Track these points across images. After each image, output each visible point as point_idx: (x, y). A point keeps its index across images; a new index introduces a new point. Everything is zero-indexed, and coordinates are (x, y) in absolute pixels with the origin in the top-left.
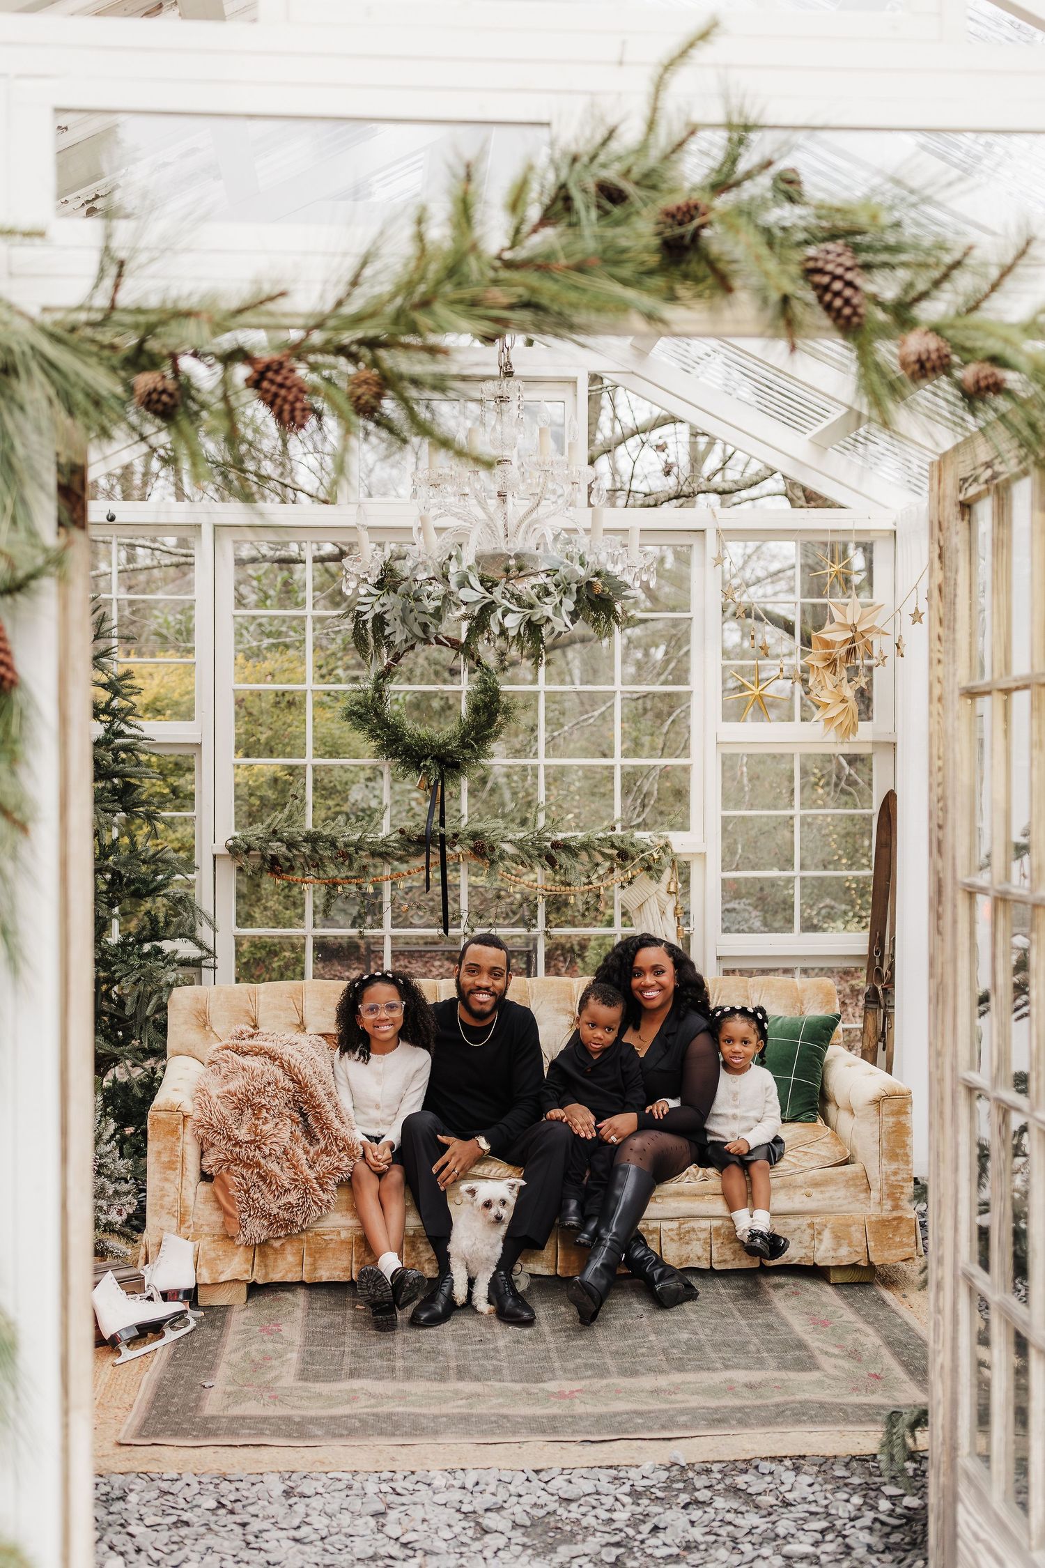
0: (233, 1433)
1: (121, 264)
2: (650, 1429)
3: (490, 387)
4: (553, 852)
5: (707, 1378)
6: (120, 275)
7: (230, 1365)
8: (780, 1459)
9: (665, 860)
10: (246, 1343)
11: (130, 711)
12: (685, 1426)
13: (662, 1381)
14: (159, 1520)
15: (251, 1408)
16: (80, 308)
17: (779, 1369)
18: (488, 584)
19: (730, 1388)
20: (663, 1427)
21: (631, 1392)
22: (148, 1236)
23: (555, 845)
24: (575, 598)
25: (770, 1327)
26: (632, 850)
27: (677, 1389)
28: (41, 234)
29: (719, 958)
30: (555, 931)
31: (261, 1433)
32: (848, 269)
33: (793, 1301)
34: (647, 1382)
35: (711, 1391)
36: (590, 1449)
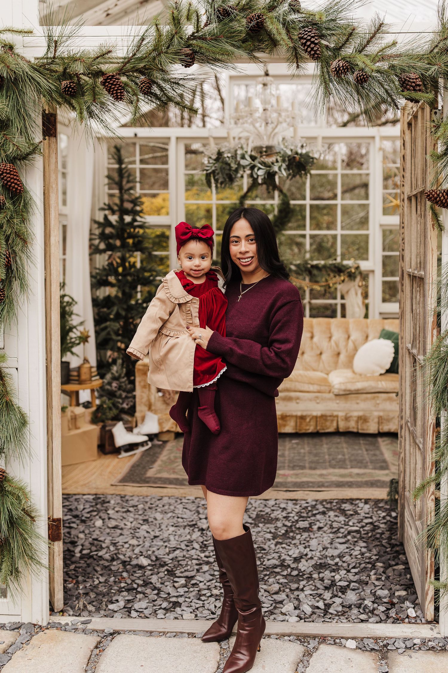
0: (155, 483)
1: (56, 42)
2: (313, 487)
3: (260, 79)
4: (311, 269)
5: (343, 471)
6: (56, 47)
7: (162, 461)
8: (360, 500)
9: (357, 273)
10: (170, 454)
11: (141, 211)
12: (327, 487)
13: (324, 472)
14: (120, 509)
15: (165, 475)
16: (42, 58)
17: (372, 469)
18: (253, 158)
19: (350, 475)
20: (319, 487)
21: (311, 475)
22: (138, 414)
23: (313, 266)
24: (287, 163)
25: (375, 455)
26: (343, 269)
27: (330, 474)
28: (31, 32)
29: (381, 314)
30: (314, 301)
31: (165, 483)
32: (313, 37)
33: (389, 446)
34: (318, 472)
35: (342, 476)
36: (288, 493)
